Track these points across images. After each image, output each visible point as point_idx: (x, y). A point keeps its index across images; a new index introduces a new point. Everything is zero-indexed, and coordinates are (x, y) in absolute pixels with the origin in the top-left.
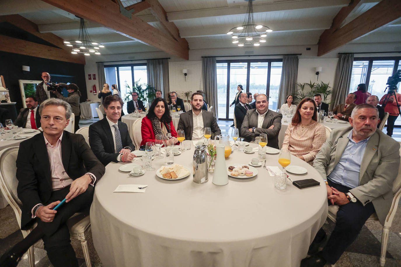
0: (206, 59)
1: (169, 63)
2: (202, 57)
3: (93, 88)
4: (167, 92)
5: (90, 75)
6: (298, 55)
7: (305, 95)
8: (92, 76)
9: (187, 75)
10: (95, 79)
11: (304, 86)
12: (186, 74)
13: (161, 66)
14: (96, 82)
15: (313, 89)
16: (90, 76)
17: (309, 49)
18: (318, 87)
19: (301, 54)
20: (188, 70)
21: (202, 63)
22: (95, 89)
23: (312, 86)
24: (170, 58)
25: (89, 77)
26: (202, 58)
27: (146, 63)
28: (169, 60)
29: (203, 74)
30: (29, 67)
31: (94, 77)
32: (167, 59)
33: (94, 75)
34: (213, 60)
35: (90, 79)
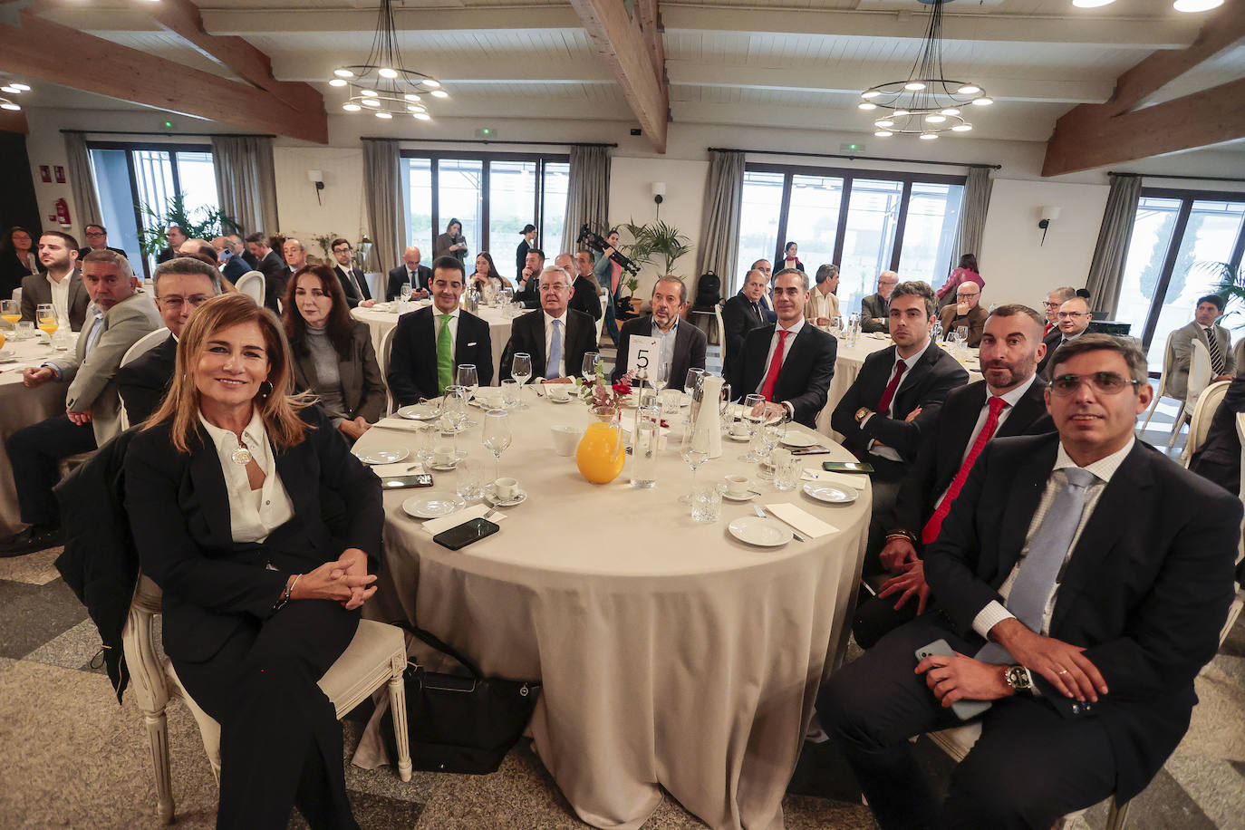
1: (275, 150)
3: (60, 209)
5: (45, 168)
8: (52, 171)
10: (61, 180)
13: (252, 156)
14: (67, 192)
16: (45, 170)
22: (62, 212)
25: (44, 174)
27: (209, 145)
31: (58, 174)
32: (267, 136)
33: (60, 169)
35: (47, 179)
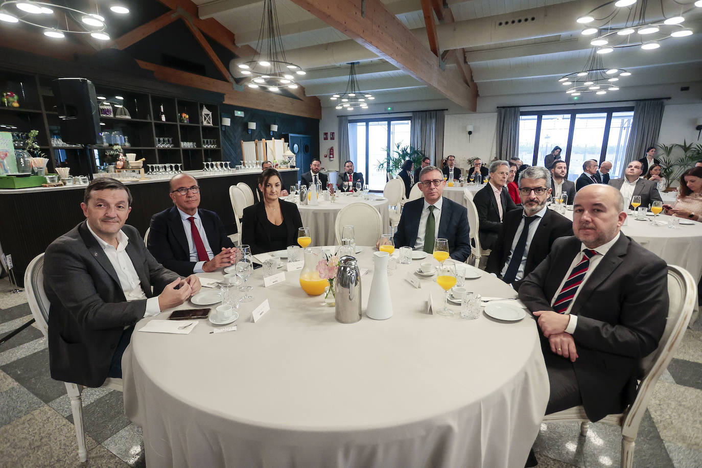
0: (503, 110)
1: (446, 116)
2: (498, 107)
3: (330, 151)
4: (439, 158)
6: (663, 100)
7: (672, 162)
8: (329, 134)
9: (473, 133)
10: (332, 139)
11: (671, 148)
12: (470, 133)
13: (434, 121)
14: (335, 144)
15: (689, 154)
17: (685, 89)
18: (699, 151)
19: (670, 98)
20: (474, 128)
21: (497, 116)
22: (331, 153)
23: (686, 148)
24: (447, 110)
25: (325, 136)
26: (497, 109)
27: (411, 117)
28: (446, 112)
29: (498, 132)
30: (277, 126)
32: (443, 110)
33: (333, 134)
34: (515, 112)
35: (326, 139)
